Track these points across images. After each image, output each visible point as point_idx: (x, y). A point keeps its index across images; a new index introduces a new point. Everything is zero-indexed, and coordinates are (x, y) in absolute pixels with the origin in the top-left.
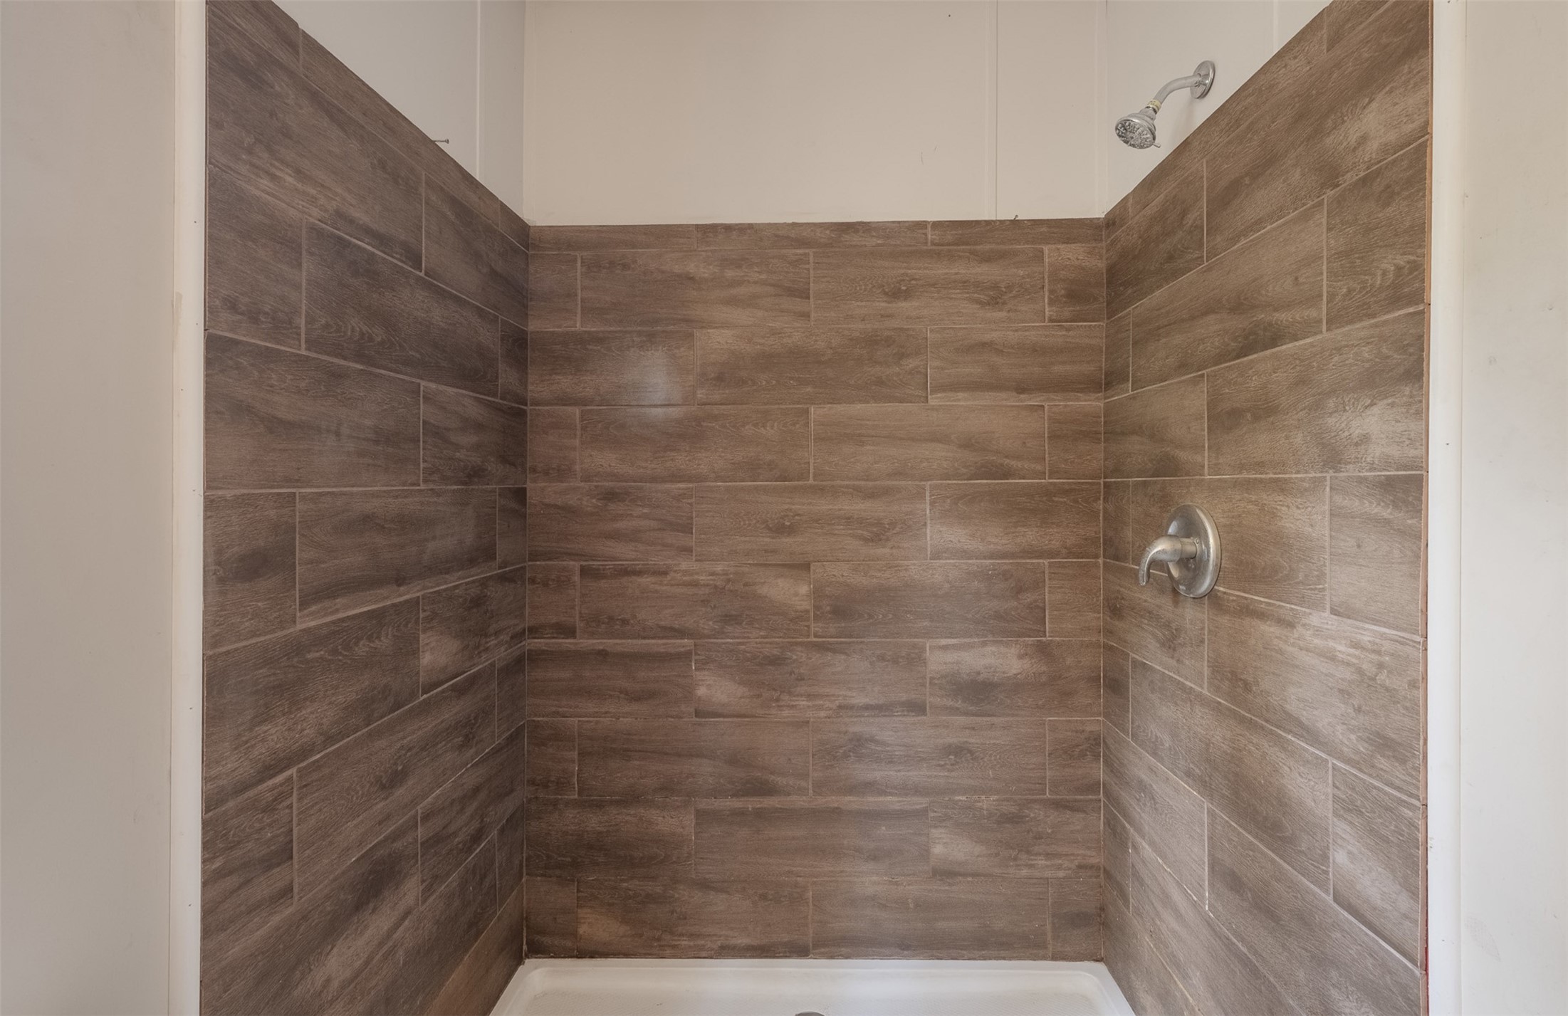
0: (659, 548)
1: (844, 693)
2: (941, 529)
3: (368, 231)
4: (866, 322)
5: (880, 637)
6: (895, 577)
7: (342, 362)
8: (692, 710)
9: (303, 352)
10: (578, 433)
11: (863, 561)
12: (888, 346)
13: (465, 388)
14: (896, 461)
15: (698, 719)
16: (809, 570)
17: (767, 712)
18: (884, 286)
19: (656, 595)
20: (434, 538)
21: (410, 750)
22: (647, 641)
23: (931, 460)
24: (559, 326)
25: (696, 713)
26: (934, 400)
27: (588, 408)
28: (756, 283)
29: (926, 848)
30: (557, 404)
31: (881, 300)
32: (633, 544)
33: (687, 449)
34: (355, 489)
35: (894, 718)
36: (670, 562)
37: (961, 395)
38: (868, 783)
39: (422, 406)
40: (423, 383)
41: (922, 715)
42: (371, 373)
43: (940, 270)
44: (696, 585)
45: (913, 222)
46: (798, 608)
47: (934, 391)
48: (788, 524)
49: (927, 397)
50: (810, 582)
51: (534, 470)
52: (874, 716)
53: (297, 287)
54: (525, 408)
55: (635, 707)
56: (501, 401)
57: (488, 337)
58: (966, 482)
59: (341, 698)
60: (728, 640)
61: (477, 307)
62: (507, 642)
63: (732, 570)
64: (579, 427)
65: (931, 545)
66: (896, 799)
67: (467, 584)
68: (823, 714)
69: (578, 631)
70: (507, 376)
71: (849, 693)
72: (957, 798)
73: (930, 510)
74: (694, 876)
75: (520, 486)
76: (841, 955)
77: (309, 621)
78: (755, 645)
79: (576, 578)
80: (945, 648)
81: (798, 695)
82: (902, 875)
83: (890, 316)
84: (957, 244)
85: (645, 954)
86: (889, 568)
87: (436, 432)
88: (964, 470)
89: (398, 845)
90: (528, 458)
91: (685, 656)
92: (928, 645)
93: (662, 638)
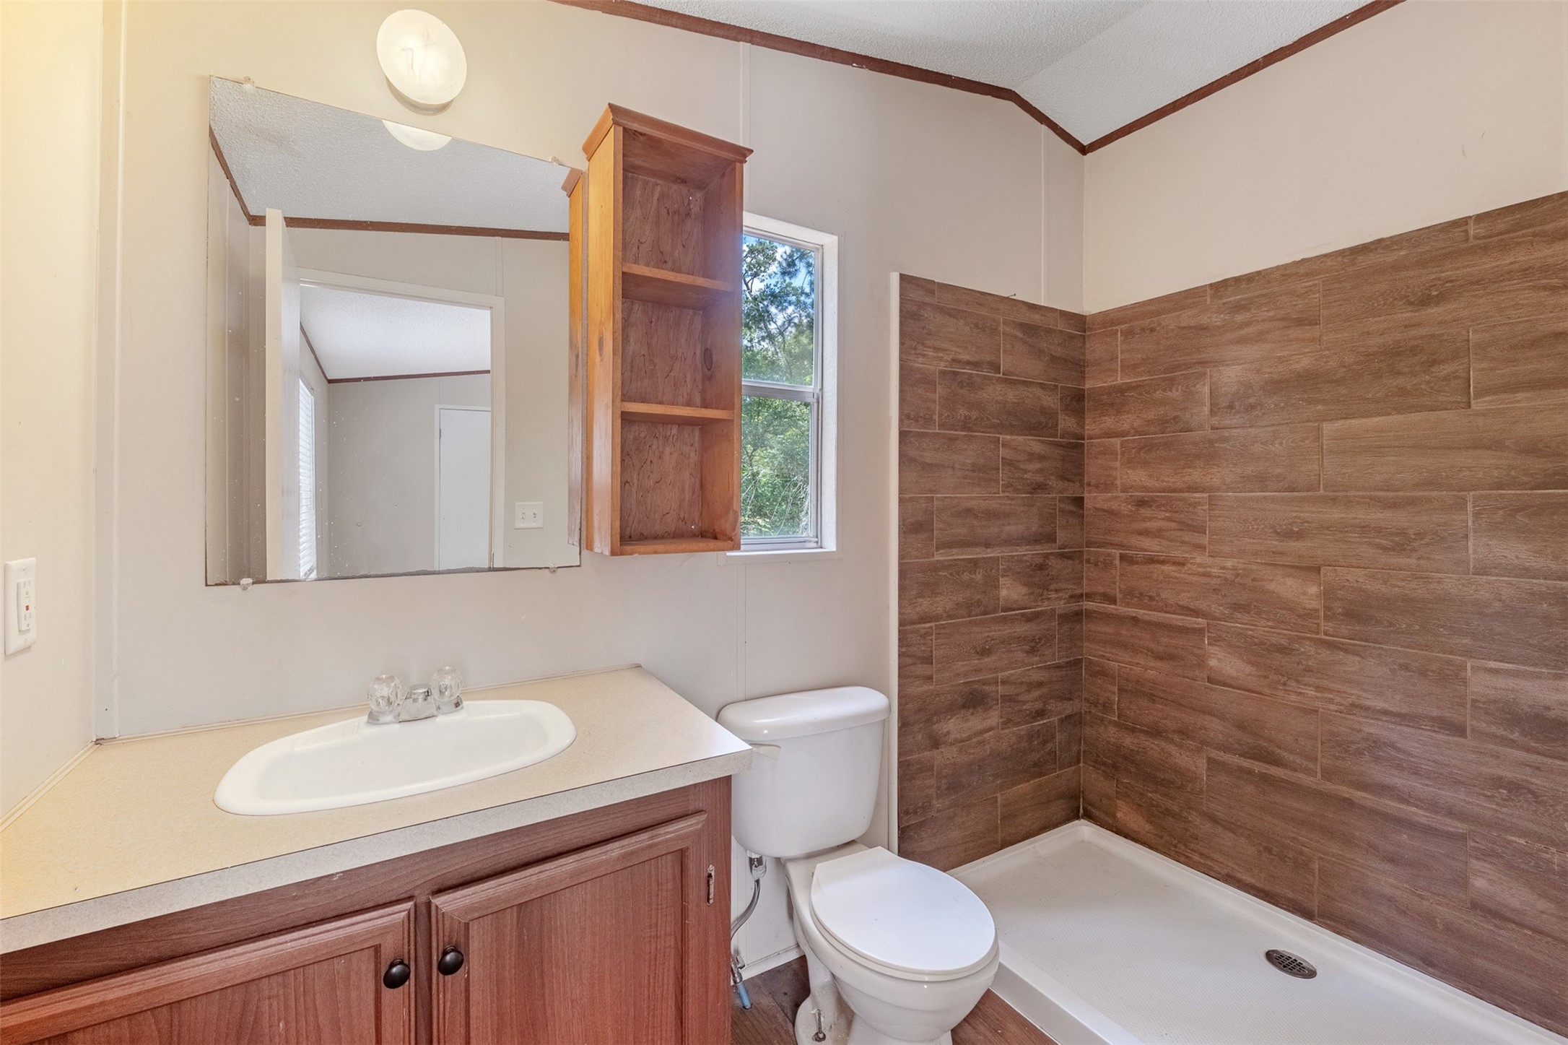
0: (1178, 544)
1: (1358, 693)
2: (1490, 543)
3: (968, 363)
4: (1385, 335)
5: (1403, 646)
6: (1424, 589)
7: (956, 433)
8: (1205, 676)
9: (937, 431)
10: (1119, 457)
11: (1383, 569)
12: (1416, 355)
13: (1031, 435)
14: (1425, 470)
15: (1209, 684)
16: (1319, 573)
17: (1274, 693)
18: (1408, 296)
19: (1176, 581)
20: (1009, 524)
21: (993, 639)
22: (1167, 615)
23: (1473, 469)
24: (1106, 382)
25: (1208, 679)
26: (1477, 405)
27: (1125, 438)
28: (1264, 320)
29: (1463, 876)
30: (1104, 437)
31: (1404, 310)
32: (1158, 540)
33: (1202, 466)
34: (962, 495)
35: (1420, 731)
36: (1187, 555)
37: (1520, 396)
38: (1386, 786)
39: (1001, 450)
40: (1001, 437)
41: (1459, 736)
42: (970, 436)
43: (1488, 264)
44: (1208, 576)
45: (1447, 222)
46: (1307, 606)
47: (1477, 396)
48: (1296, 529)
49: (1470, 403)
50: (1320, 584)
51: (1089, 484)
52: (1394, 723)
53: (934, 401)
54: (1083, 442)
55: (1159, 664)
56: (1060, 440)
57: (1051, 401)
58: (1529, 492)
59: (955, 599)
60: (1238, 625)
61: (1041, 383)
62: (1065, 599)
63: (1241, 566)
64: (1119, 452)
65: (1474, 559)
66: (1421, 812)
67: (1033, 554)
68: (1333, 707)
69: (1118, 600)
70: (1066, 423)
71: (1364, 694)
72: (1510, 838)
73: (1474, 522)
74: (1205, 809)
75: (1078, 495)
76: (1350, 936)
77: (939, 557)
78: (1262, 633)
79: (1117, 562)
80: (1496, 672)
81: (1305, 685)
82: (1428, 891)
83: (1418, 325)
84: (1514, 231)
85: (1165, 853)
86: (1416, 578)
87: (1009, 463)
88: (1526, 479)
89: (987, 688)
90: (1086, 476)
91: (1199, 632)
92: (1469, 665)
93: (1181, 615)
